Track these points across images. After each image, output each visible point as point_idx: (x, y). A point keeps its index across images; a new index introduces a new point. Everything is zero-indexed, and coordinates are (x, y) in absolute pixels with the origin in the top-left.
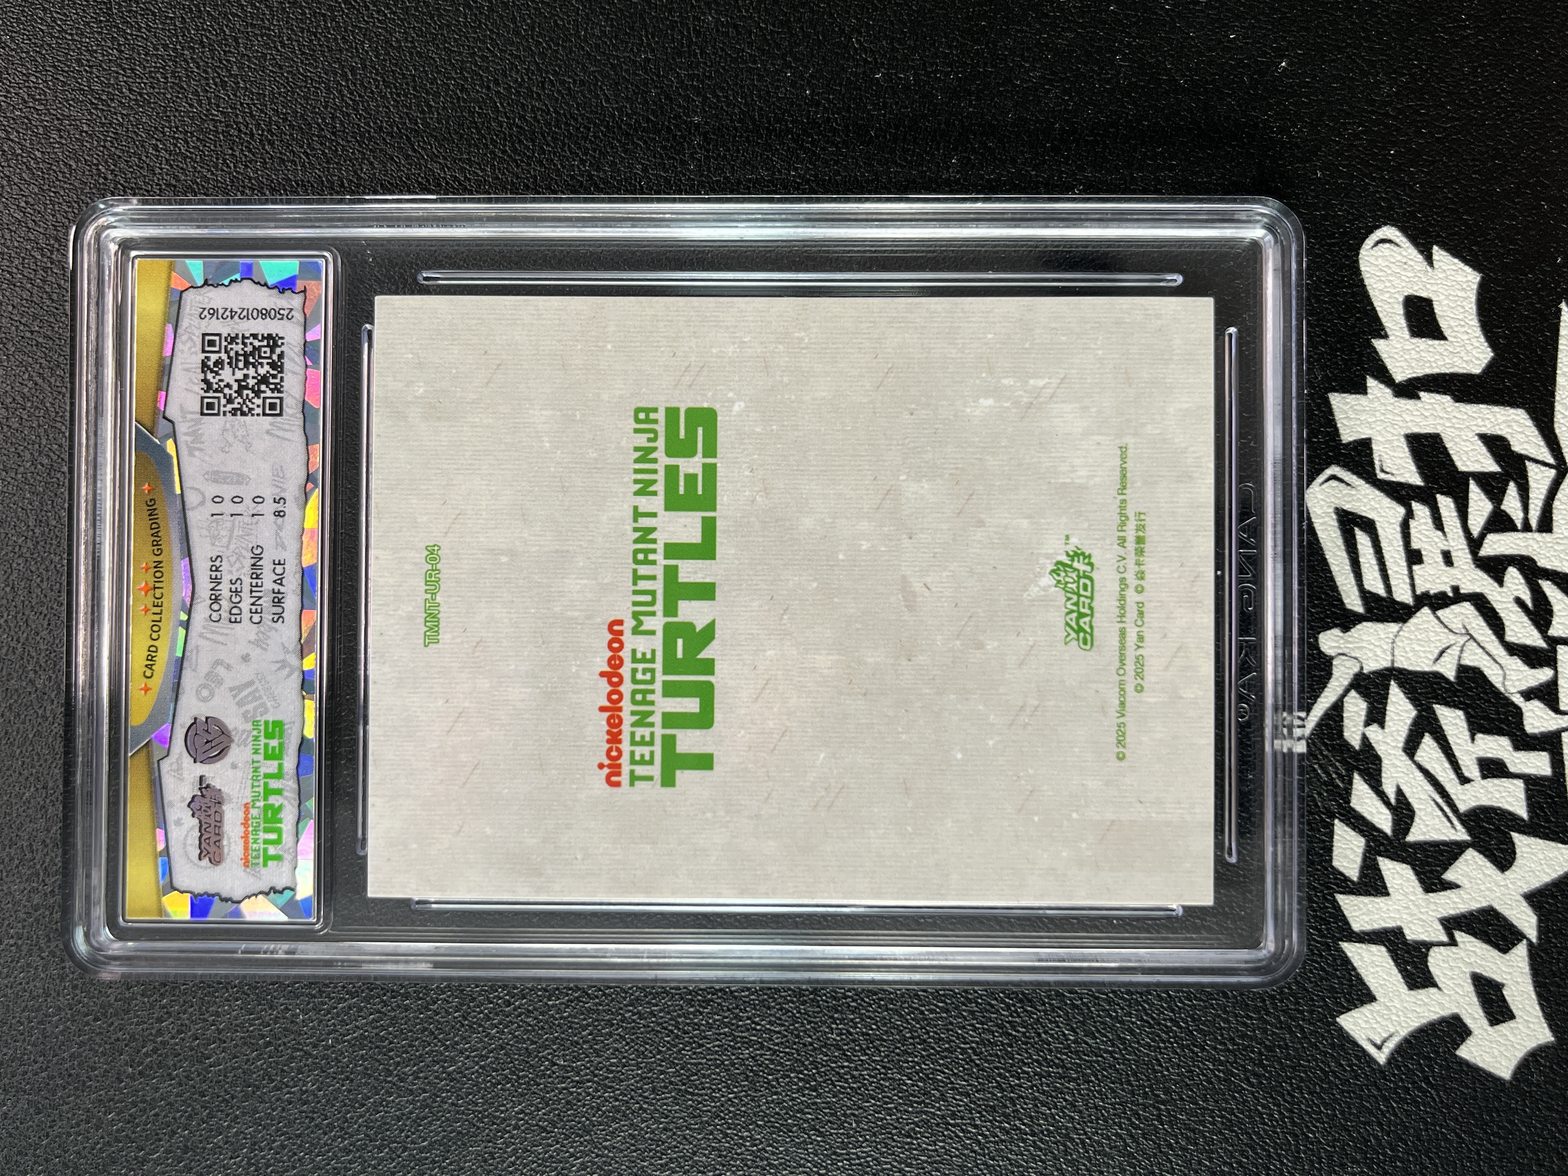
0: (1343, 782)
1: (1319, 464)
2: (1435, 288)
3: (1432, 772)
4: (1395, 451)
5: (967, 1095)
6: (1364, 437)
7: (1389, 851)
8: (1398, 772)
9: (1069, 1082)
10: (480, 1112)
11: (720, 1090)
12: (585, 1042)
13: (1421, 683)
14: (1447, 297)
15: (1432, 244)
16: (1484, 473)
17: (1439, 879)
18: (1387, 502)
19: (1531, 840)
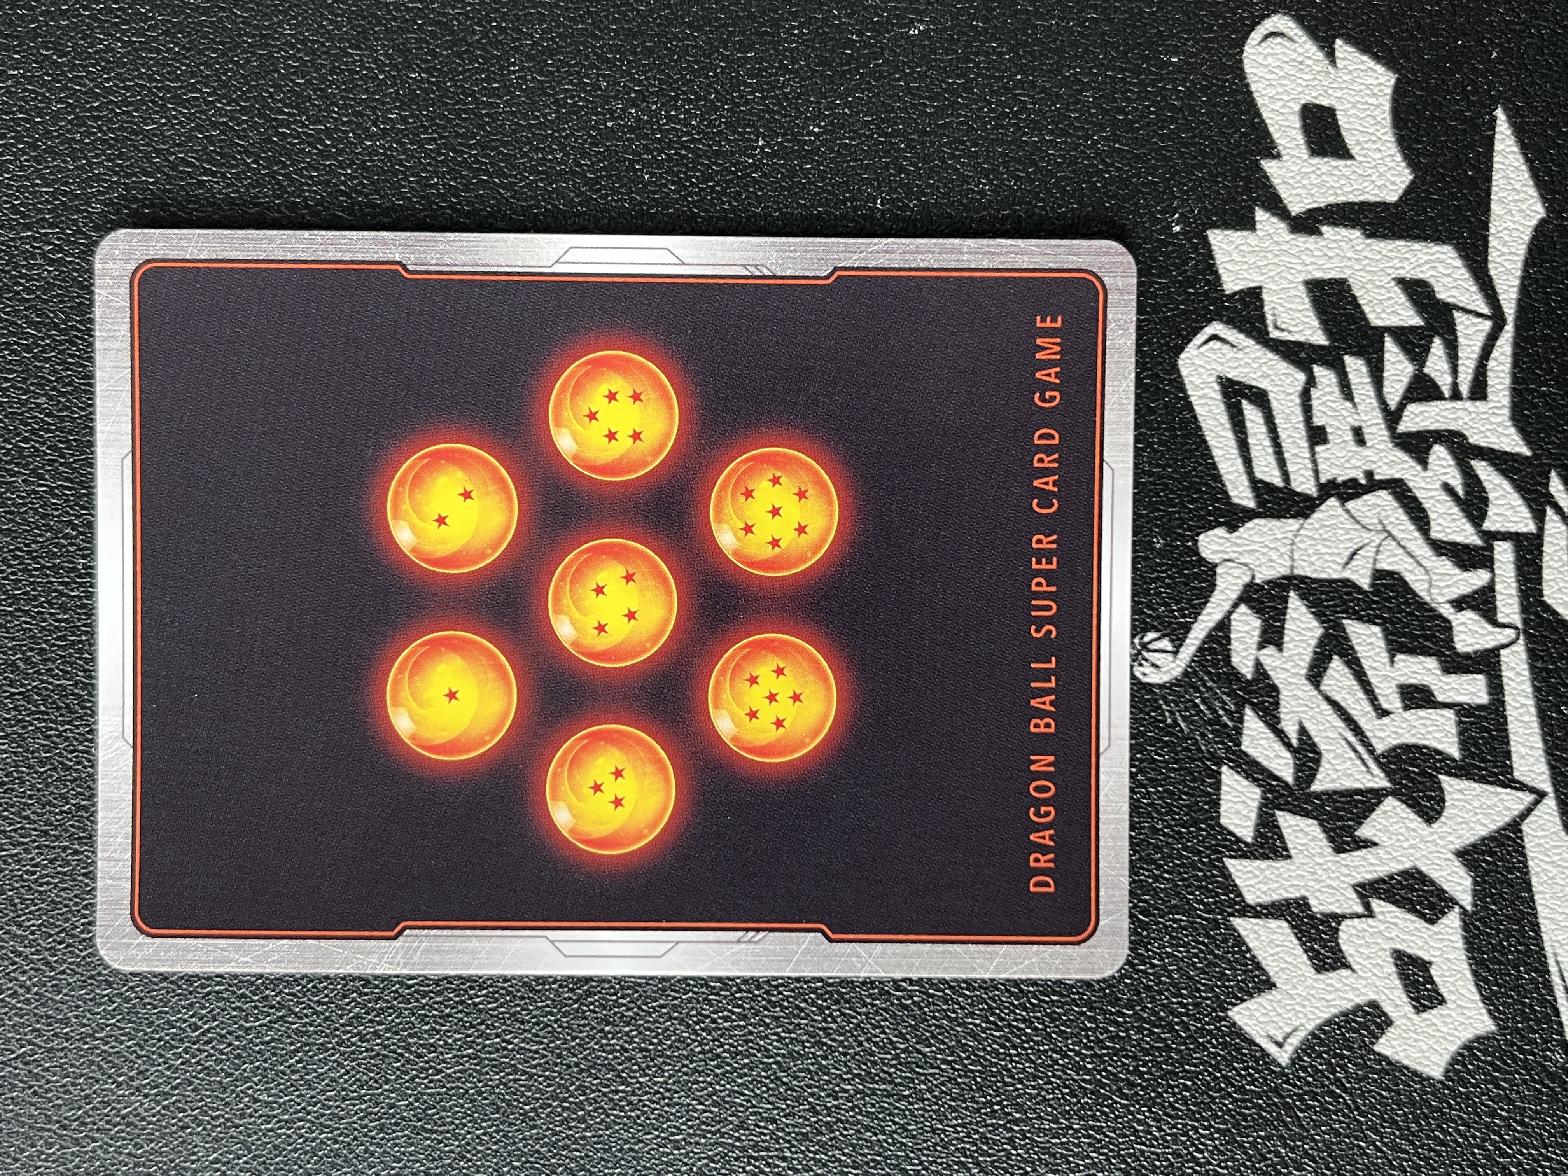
0: (1232, 720)
1: (1198, 321)
2: (1339, 94)
3: (1343, 704)
4: (1293, 303)
5: (774, 1121)
6: (1252, 285)
7: (1288, 803)
8: (1300, 705)
9: (898, 1101)
10: (165, 1164)
11: (465, 1125)
12: (293, 1072)
13: (1327, 593)
14: (1354, 105)
15: (1335, 37)
16: (1402, 328)
17: (1352, 836)
18: (1283, 367)
19: (1464, 784)
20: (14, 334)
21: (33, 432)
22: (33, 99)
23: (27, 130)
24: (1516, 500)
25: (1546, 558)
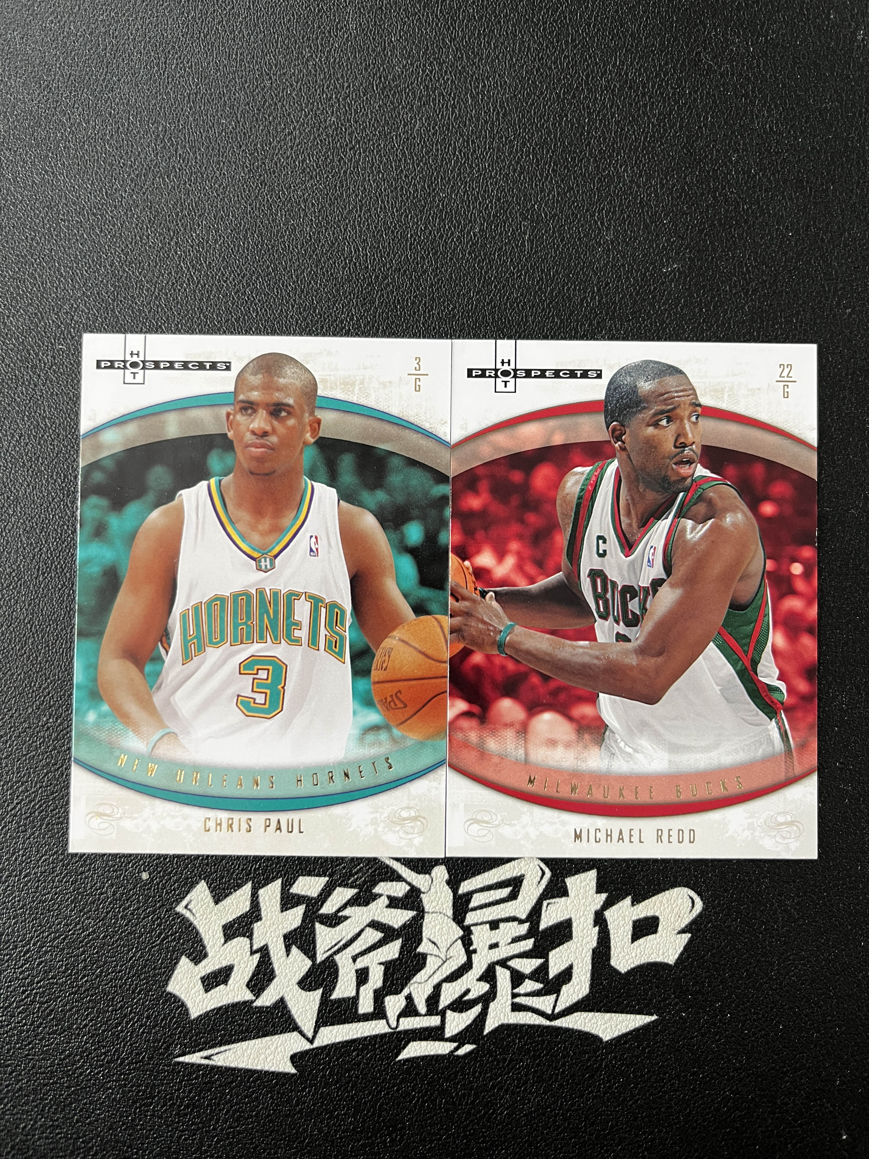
0: (352, 882)
2: (664, 935)
3: (359, 938)
4: (561, 912)
6: (569, 892)
7: (309, 911)
8: (359, 917)
13: (415, 930)
14: (658, 943)
16: (548, 968)
17: (291, 944)
18: (529, 907)
19: (318, 1002)
21: (500, 290)
24: (462, 1026)
25: (432, 1043)
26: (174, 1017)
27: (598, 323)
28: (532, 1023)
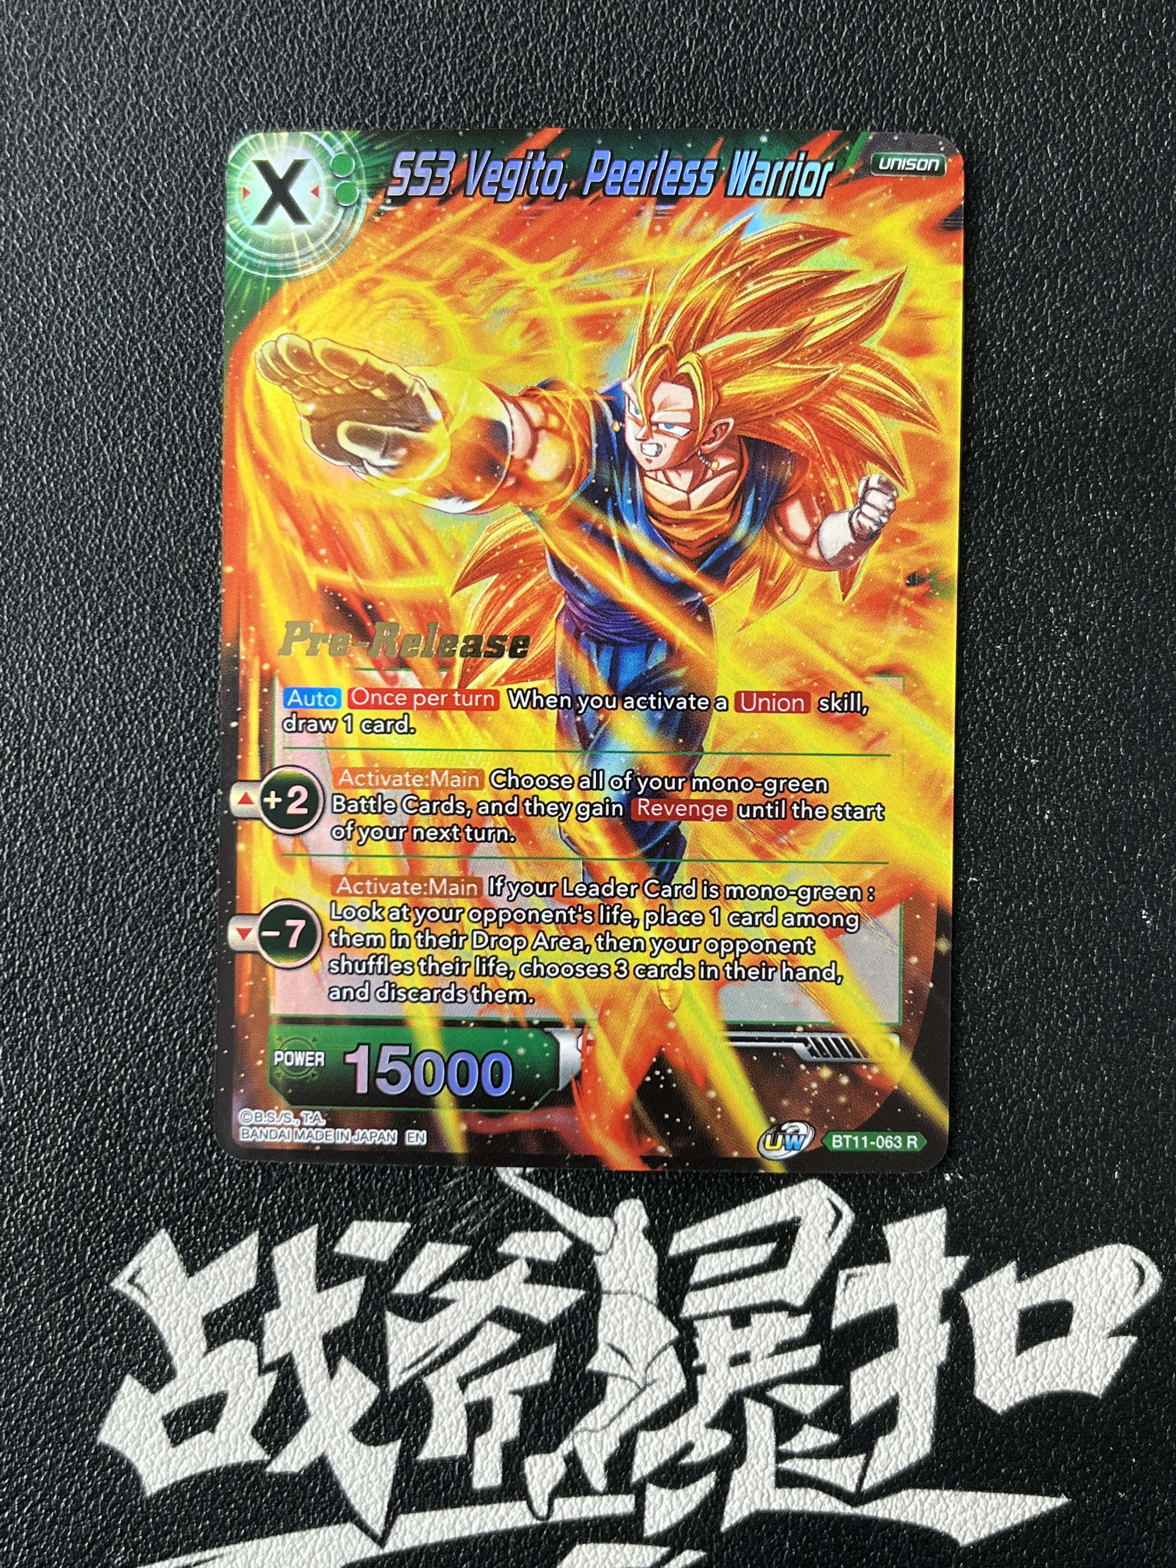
0: (456, 1232)
1: (855, 1198)
2: (1082, 1340)
3: (472, 1344)
4: (874, 1292)
5: (55, 774)
6: (891, 1253)
7: (373, 1288)
8: (471, 1300)
9: (75, 898)
13: (583, 1327)
14: (1071, 1355)
15: (1139, 1335)
16: (848, 1403)
17: (341, 1352)
18: (809, 1283)
19: (392, 1465)
20: (842, 15)
21: (745, 34)
22: (1076, 33)
23: (1047, 29)
24: (677, 1516)
25: (618, 1546)
26: (112, 1492)
27: (948, 97)
28: (816, 1509)
